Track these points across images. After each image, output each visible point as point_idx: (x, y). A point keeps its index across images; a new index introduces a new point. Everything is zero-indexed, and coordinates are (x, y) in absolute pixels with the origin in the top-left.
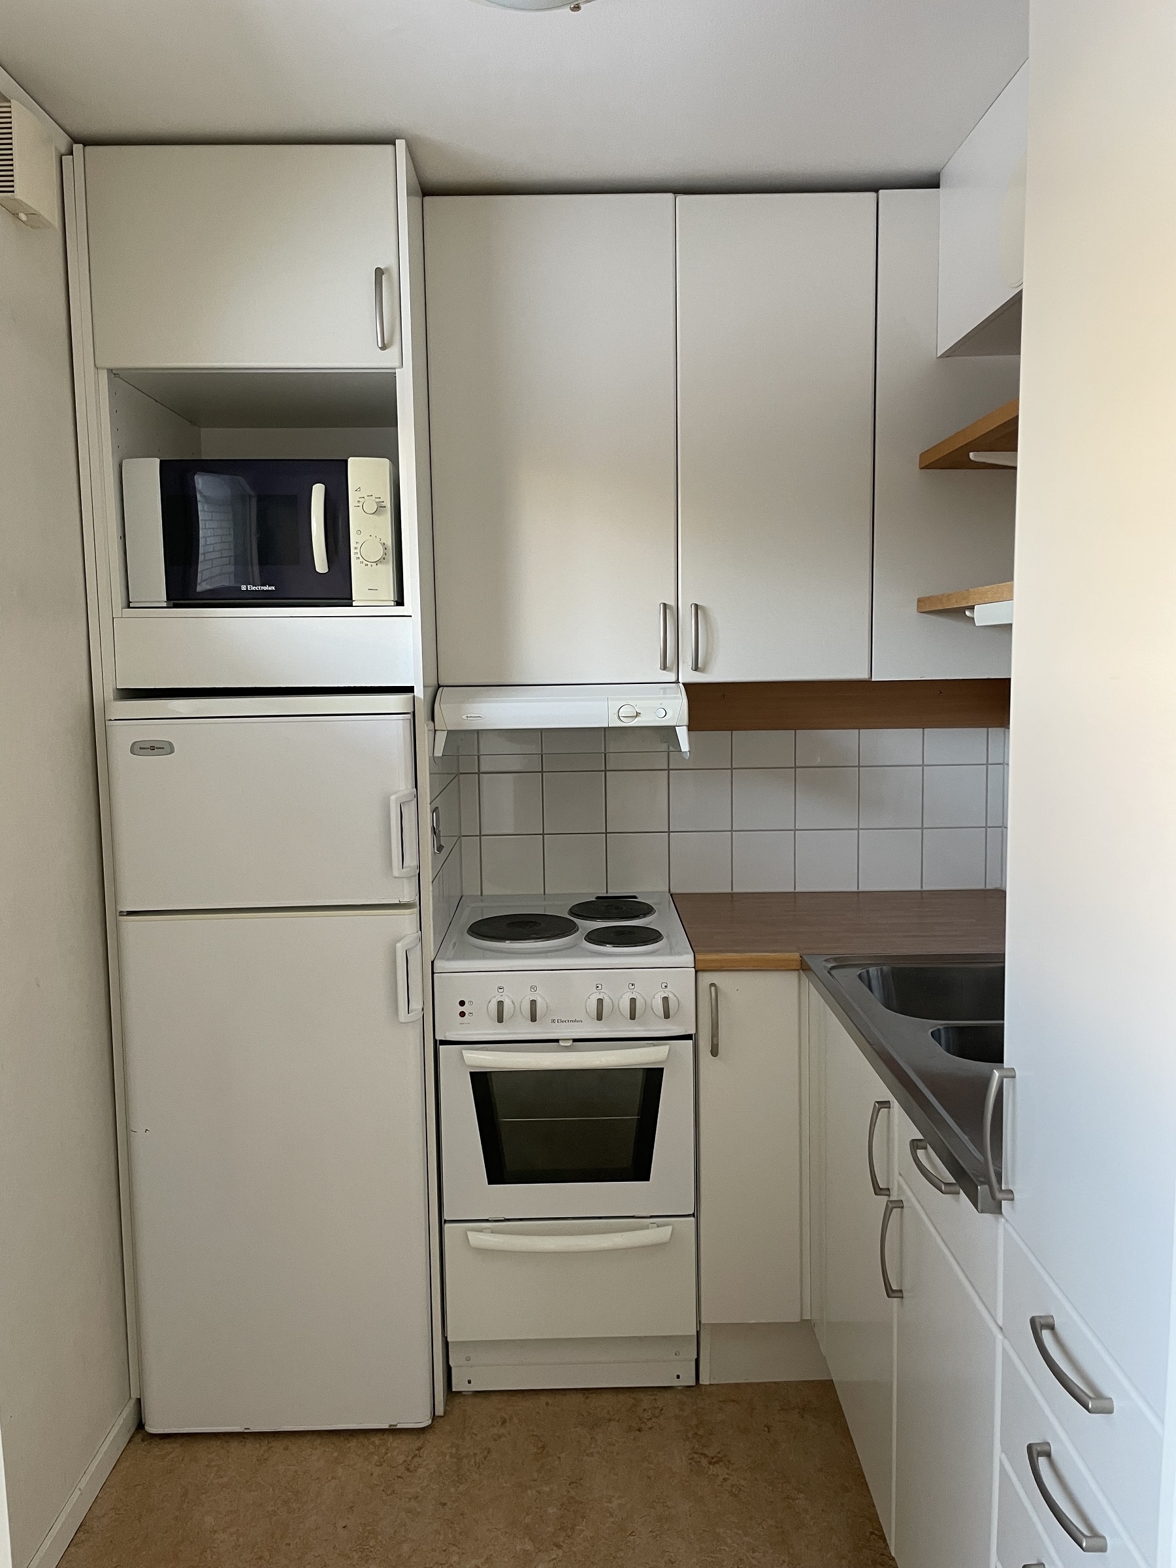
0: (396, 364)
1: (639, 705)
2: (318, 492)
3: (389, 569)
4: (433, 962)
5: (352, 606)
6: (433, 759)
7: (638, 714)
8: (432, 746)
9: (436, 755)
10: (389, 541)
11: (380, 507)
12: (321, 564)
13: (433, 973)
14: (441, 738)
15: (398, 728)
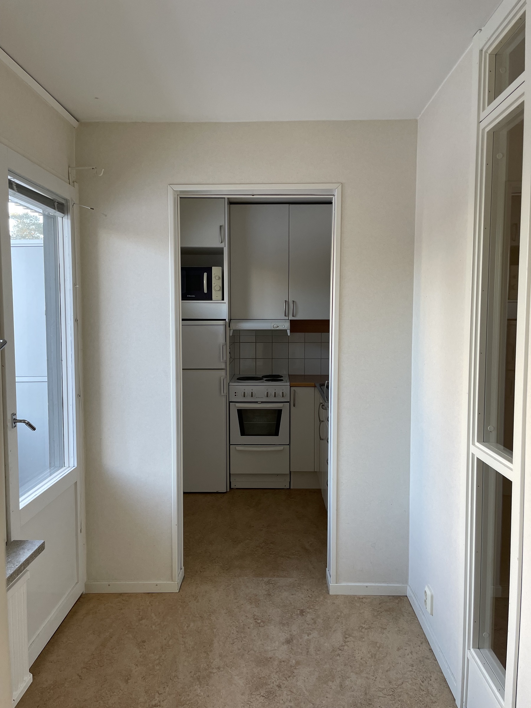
0: (224, 246)
1: (279, 324)
2: (205, 275)
3: (221, 292)
4: (229, 383)
5: (212, 300)
6: (230, 336)
7: (278, 327)
8: (230, 333)
9: (230, 335)
10: (221, 286)
11: (219, 278)
12: (205, 291)
13: (229, 386)
14: (232, 331)
15: (222, 328)
